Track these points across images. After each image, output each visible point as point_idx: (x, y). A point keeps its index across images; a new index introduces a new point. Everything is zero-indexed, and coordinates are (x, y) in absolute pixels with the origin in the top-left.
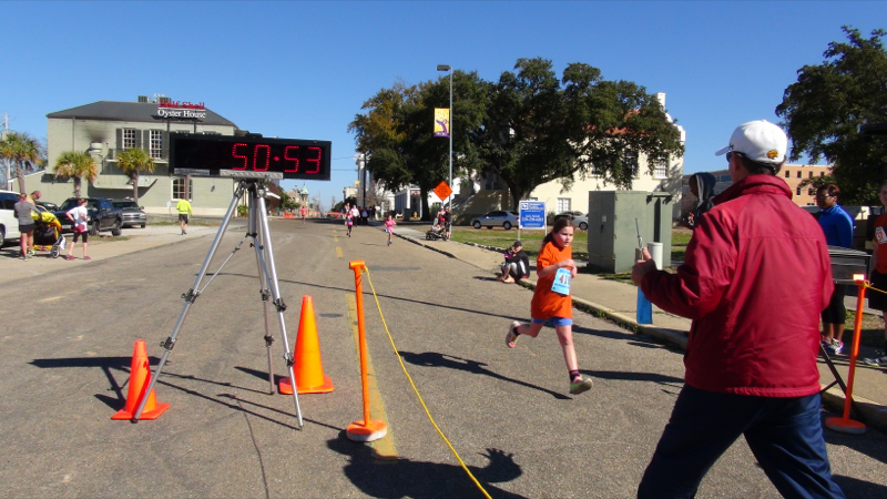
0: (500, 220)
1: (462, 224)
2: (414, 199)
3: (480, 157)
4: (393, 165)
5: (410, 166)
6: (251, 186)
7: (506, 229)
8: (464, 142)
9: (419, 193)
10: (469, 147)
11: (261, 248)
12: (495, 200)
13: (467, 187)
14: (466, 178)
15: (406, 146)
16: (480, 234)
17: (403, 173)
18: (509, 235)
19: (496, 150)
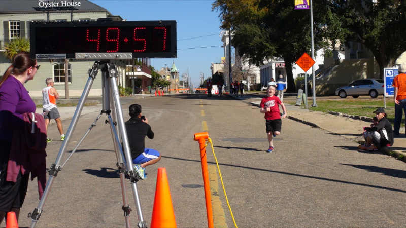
0: (366, 88)
1: (327, 94)
3: (342, 27)
4: (257, 39)
5: (273, 39)
7: (373, 97)
8: (325, 12)
10: (331, 17)
11: (115, 124)
12: (360, 69)
13: (331, 57)
14: (330, 48)
15: (268, 21)
16: (346, 103)
17: (266, 47)
18: (375, 103)
19: (359, 19)
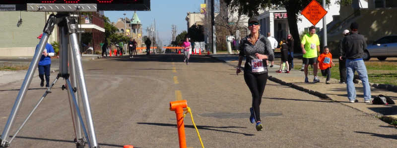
2: (278, 23)
6: (62, 21)
9: (285, 16)
11: (75, 90)
